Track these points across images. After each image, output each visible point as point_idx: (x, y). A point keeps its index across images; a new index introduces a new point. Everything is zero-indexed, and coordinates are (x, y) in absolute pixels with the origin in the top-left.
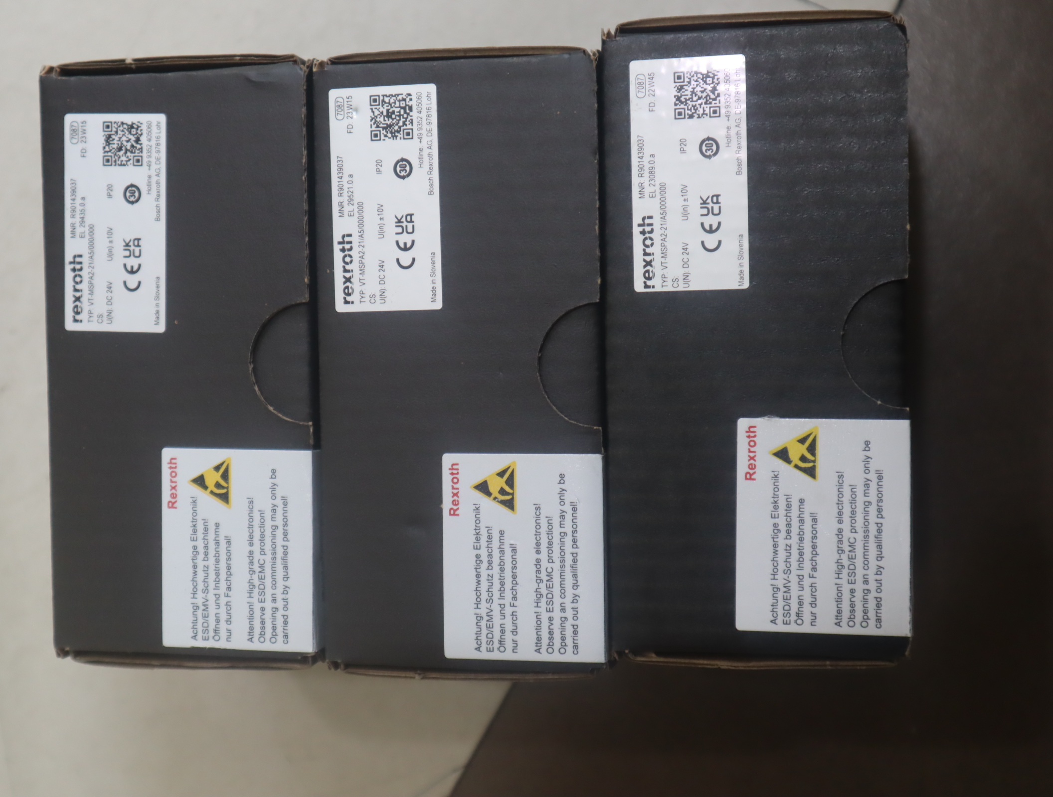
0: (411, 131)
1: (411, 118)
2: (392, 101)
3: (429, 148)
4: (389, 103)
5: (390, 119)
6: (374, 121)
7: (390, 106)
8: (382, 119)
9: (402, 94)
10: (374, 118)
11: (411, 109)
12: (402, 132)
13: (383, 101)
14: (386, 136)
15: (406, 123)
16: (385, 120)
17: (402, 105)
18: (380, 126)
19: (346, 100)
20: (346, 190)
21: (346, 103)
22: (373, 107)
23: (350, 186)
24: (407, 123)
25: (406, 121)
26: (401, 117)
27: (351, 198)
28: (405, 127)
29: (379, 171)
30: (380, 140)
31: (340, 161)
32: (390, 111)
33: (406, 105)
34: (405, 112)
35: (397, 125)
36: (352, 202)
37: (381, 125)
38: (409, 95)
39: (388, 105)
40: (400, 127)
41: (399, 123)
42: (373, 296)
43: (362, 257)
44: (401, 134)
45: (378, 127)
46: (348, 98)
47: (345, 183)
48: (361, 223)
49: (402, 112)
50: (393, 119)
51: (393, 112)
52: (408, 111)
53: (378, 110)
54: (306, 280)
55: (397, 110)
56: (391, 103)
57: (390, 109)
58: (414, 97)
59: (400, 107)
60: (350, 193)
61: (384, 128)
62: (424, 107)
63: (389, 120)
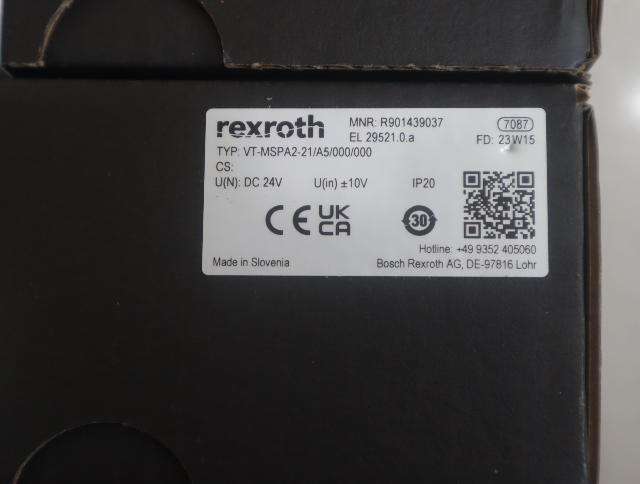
0: (477, 234)
1: (497, 236)
2: (524, 207)
3: (450, 263)
4: (521, 202)
5: (497, 203)
6: (494, 177)
7: (516, 203)
8: (496, 190)
9: (534, 223)
10: (499, 177)
11: (511, 236)
12: (475, 220)
13: (525, 193)
14: (471, 195)
15: (489, 228)
16: (494, 194)
17: (517, 222)
18: (487, 187)
19: (529, 134)
20: (391, 130)
21: (524, 134)
22: (515, 177)
23: (397, 137)
24: (489, 230)
25: (492, 228)
26: (499, 221)
27: (378, 138)
28: (483, 225)
29: (416, 182)
30: (465, 186)
31: (435, 122)
32: (509, 204)
33: (517, 229)
34: (506, 227)
35: (487, 213)
36: (371, 139)
37: (487, 189)
38: (533, 234)
39: (519, 200)
40: (483, 217)
41: (490, 216)
42: (228, 167)
43: (288, 152)
44: (472, 218)
45: (485, 183)
46: (531, 139)
47: (401, 129)
48: (339, 152)
49: (507, 222)
50: (496, 207)
51: (506, 208)
52: (507, 231)
53: (511, 184)
54: (256, 65)
55: (510, 215)
56: (521, 205)
57: (511, 203)
58: (528, 242)
59: (515, 219)
60: (385, 137)
61: (482, 192)
62: (513, 257)
63: (494, 200)
